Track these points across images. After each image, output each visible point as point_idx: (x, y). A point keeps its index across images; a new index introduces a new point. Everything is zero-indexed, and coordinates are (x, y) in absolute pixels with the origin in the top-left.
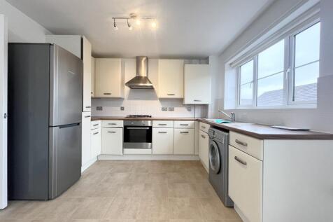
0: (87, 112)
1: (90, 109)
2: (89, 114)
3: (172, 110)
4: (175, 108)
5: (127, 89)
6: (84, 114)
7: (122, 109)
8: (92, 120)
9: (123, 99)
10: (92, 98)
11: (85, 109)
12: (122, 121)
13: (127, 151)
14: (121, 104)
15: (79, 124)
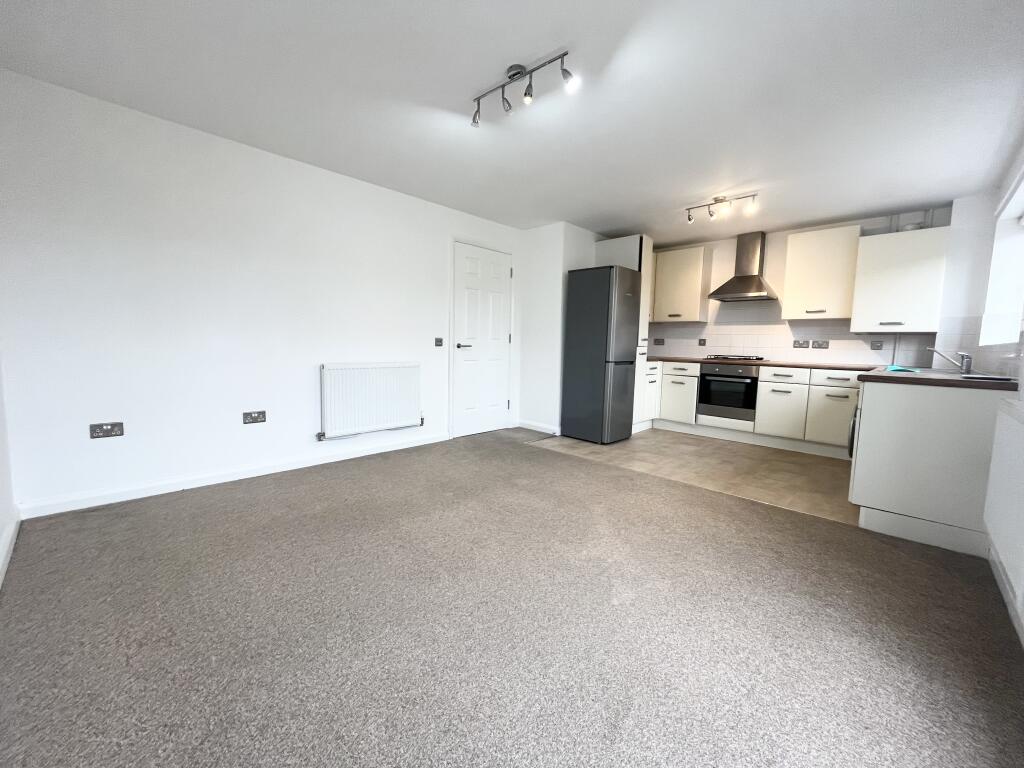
0: (643, 347)
1: (646, 342)
2: (645, 350)
4: (832, 343)
5: (714, 304)
6: (639, 350)
7: (702, 343)
8: (648, 360)
9: (705, 323)
10: (650, 324)
11: (640, 343)
12: (699, 365)
13: (704, 419)
14: (700, 333)
15: (632, 363)
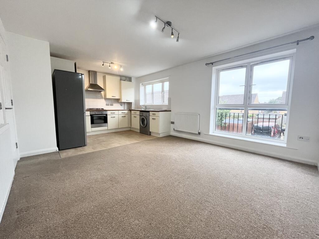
3: (112, 105)
4: (114, 104)
12: (89, 112)
13: (93, 129)
